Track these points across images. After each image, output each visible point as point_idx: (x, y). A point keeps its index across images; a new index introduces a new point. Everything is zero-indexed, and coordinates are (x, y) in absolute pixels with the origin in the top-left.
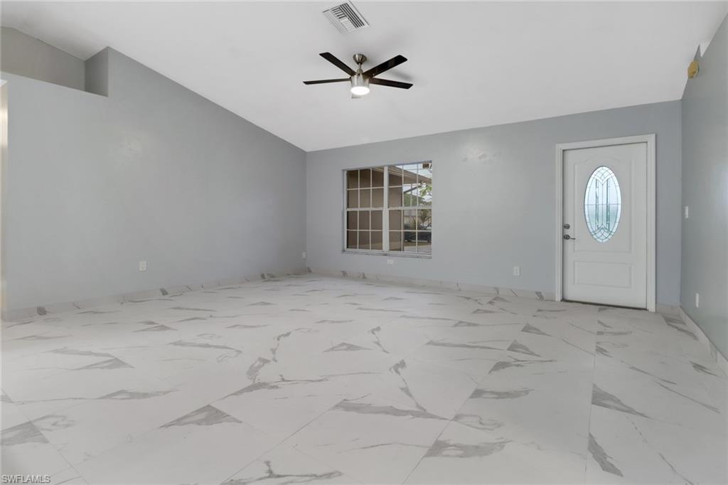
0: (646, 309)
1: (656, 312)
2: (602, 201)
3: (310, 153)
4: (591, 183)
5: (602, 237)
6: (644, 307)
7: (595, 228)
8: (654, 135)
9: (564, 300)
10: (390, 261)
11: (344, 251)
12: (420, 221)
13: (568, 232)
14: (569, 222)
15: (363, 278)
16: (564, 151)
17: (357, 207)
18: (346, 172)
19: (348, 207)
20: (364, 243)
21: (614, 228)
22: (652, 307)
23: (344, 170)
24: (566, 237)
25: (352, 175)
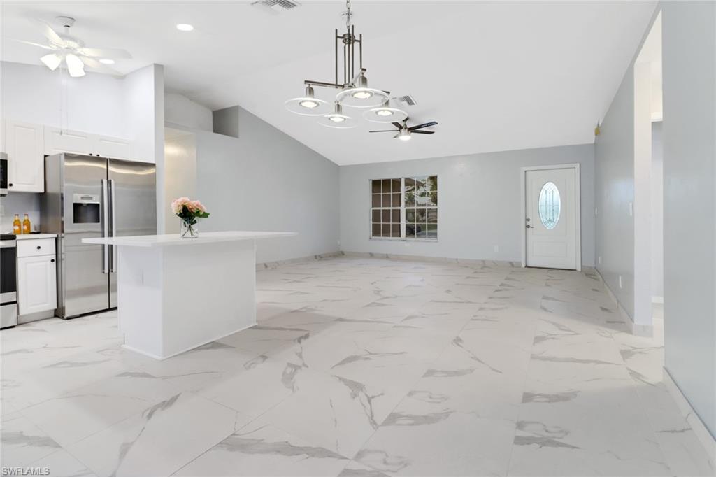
0: (575, 270)
1: (582, 271)
2: (550, 202)
3: (343, 166)
4: (543, 192)
5: (551, 226)
6: (574, 268)
7: (545, 220)
8: (579, 165)
9: (526, 267)
10: (407, 245)
11: (370, 239)
12: (420, 216)
13: (528, 223)
14: (528, 217)
15: (387, 257)
16: (526, 171)
17: (380, 206)
18: (371, 182)
19: (373, 206)
20: (386, 233)
21: (557, 220)
22: (579, 269)
23: (370, 180)
24: (528, 227)
25: (376, 184)
